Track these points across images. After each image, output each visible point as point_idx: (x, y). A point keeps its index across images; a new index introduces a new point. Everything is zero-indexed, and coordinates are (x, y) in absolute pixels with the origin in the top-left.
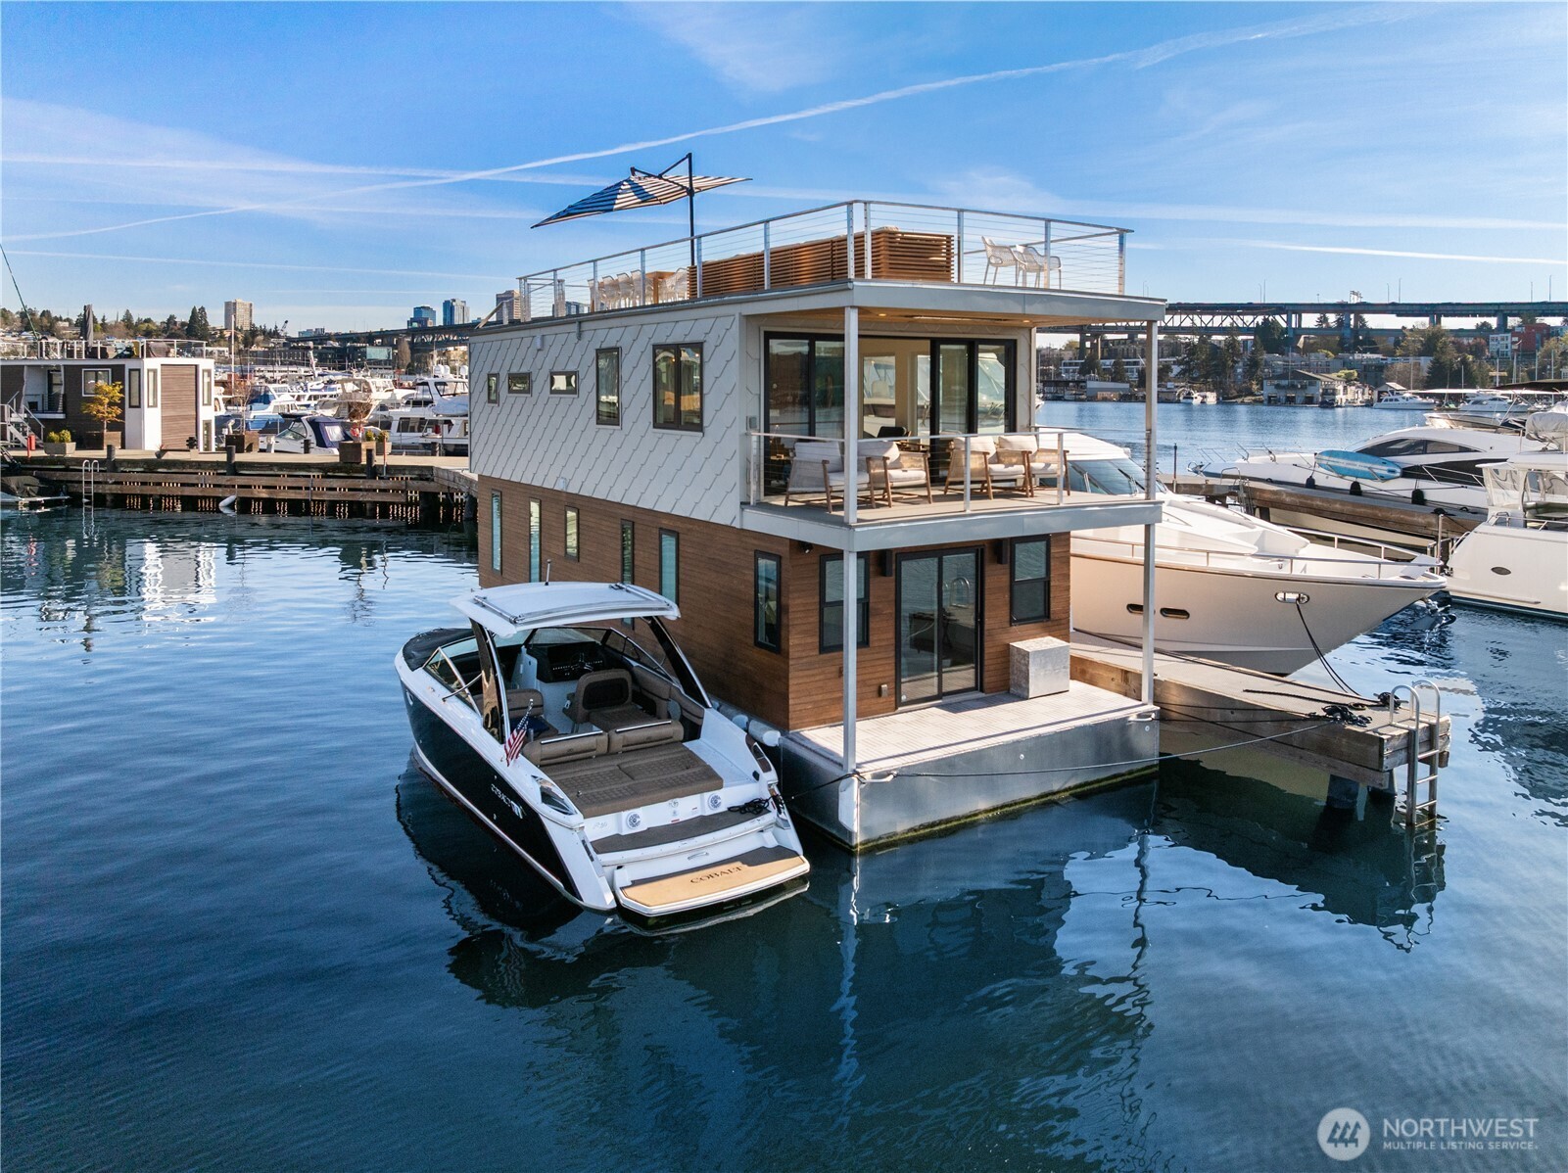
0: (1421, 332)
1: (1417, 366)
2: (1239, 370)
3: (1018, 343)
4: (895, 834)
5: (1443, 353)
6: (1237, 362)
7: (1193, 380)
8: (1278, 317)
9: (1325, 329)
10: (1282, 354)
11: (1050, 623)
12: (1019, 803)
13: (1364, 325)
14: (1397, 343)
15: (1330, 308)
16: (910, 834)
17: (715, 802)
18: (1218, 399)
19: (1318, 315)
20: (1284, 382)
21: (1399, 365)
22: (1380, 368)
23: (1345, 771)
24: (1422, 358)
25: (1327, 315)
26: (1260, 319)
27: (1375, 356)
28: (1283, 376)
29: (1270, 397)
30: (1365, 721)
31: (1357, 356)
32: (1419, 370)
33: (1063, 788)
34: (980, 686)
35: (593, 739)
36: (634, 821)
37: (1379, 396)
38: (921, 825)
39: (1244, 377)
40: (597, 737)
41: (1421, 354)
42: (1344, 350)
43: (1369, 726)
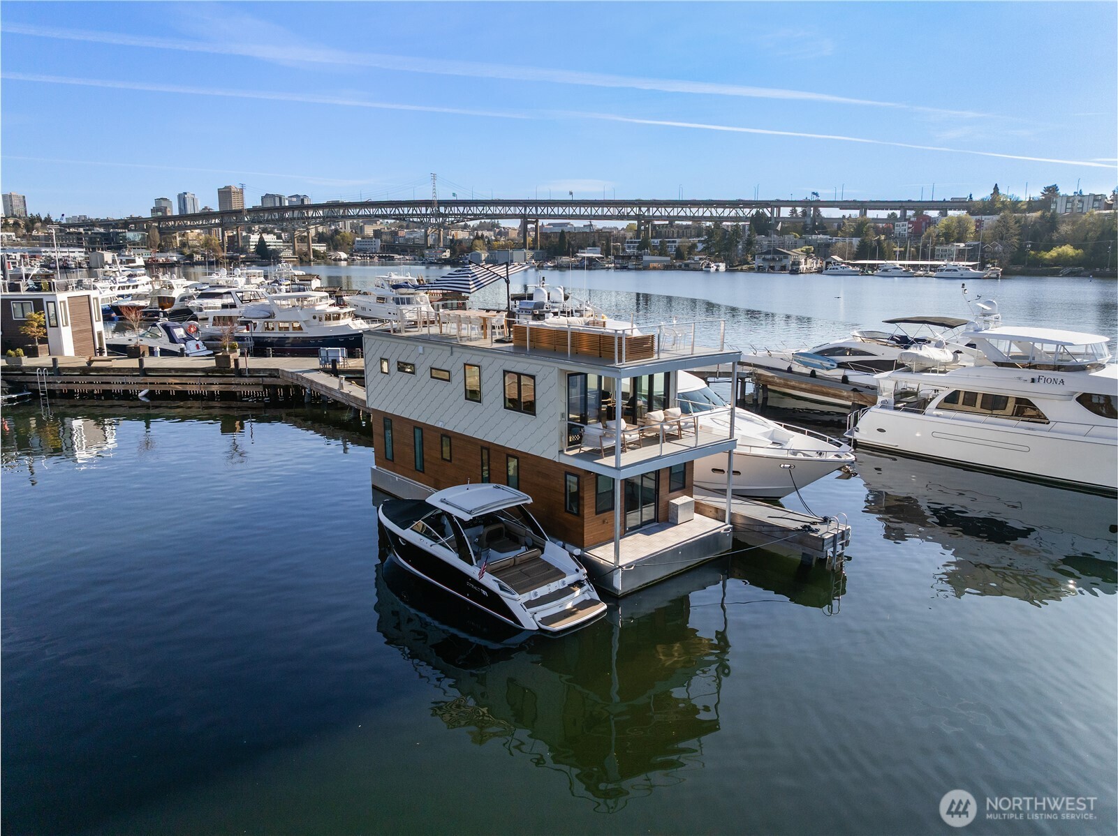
0: (855, 220)
1: (851, 243)
2: (740, 247)
5: (867, 235)
6: (739, 242)
7: (711, 254)
8: (765, 210)
9: (795, 218)
10: (767, 235)
11: (685, 490)
13: (819, 214)
14: (839, 228)
15: (798, 204)
17: (563, 583)
18: (726, 267)
19: (791, 208)
20: (769, 257)
21: (840, 244)
22: (828, 245)
23: (808, 551)
24: (854, 239)
25: (797, 208)
26: (754, 211)
27: (825, 237)
28: (768, 253)
29: (759, 267)
30: (817, 531)
31: (814, 237)
32: (851, 247)
34: (657, 520)
36: (536, 594)
37: (826, 266)
39: (743, 251)
41: (853, 235)
42: (807, 232)
43: (819, 533)
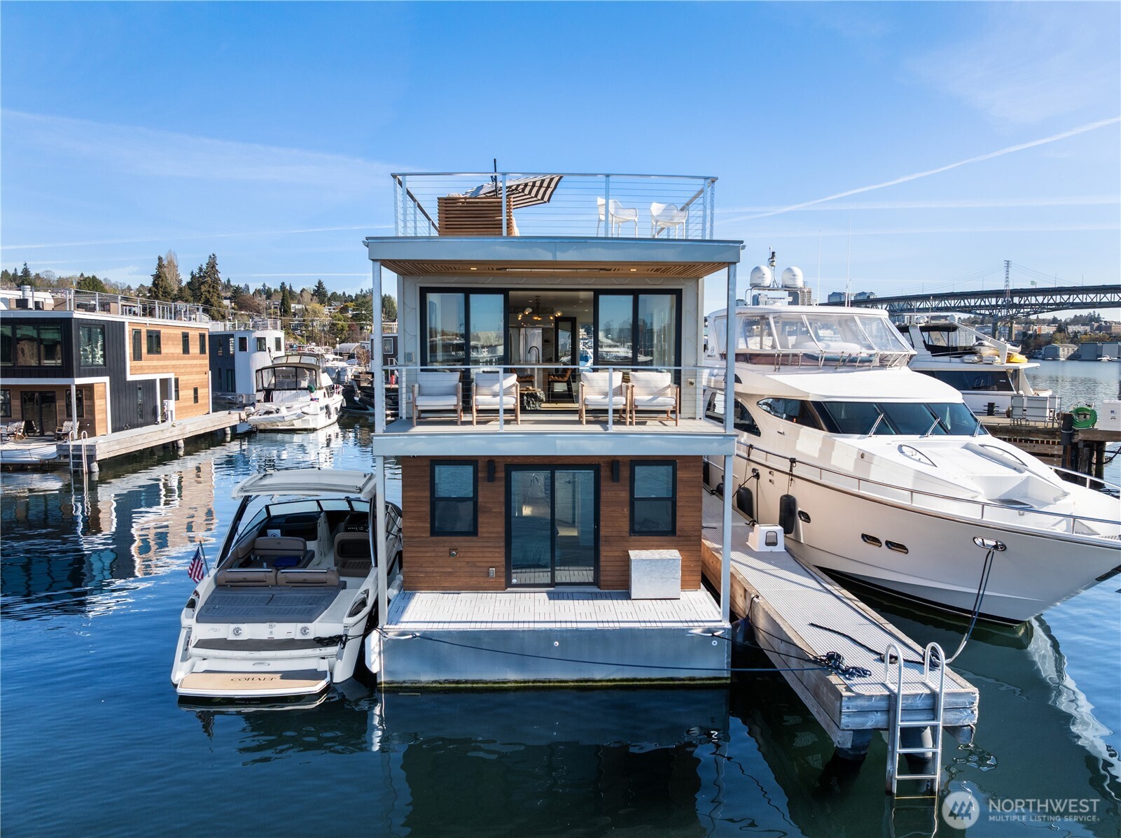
3: (683, 291)
4: (419, 682)
11: (674, 538)
12: (554, 682)
16: (434, 685)
17: (304, 631)
33: (608, 678)
34: (596, 583)
35: (263, 574)
36: (237, 632)
38: (445, 680)
40: (267, 574)
